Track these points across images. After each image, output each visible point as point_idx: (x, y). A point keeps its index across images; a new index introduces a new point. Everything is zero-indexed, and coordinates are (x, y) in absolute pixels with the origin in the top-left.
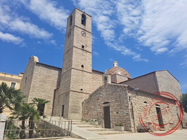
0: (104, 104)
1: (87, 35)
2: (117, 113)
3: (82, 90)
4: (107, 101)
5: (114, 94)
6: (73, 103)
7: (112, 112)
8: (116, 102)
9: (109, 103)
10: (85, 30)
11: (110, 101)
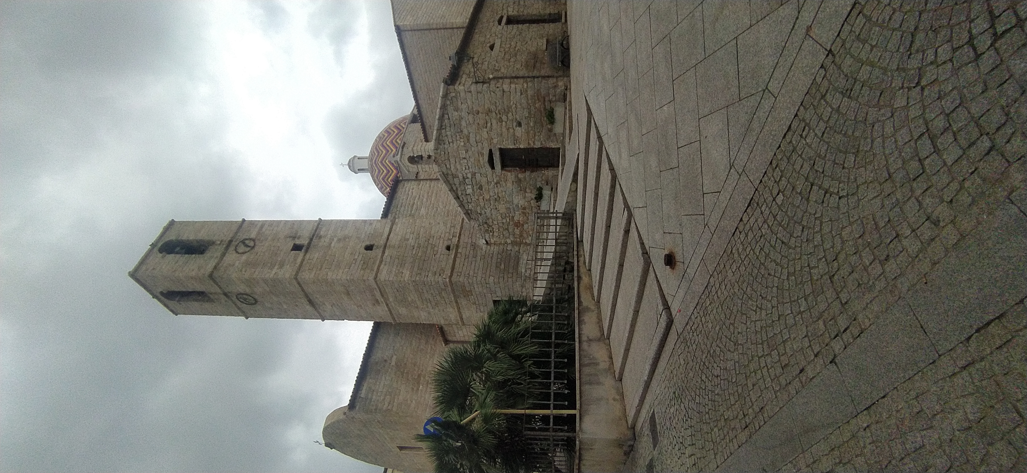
0: (493, 167)
1: (253, 236)
2: (519, 124)
3: (448, 248)
4: (486, 158)
5: (465, 131)
6: (488, 271)
7: (516, 140)
8: (489, 125)
9: (491, 151)
10: (231, 241)
11: (486, 145)
